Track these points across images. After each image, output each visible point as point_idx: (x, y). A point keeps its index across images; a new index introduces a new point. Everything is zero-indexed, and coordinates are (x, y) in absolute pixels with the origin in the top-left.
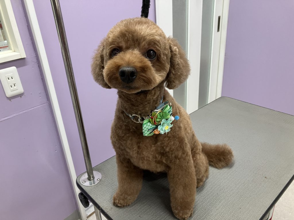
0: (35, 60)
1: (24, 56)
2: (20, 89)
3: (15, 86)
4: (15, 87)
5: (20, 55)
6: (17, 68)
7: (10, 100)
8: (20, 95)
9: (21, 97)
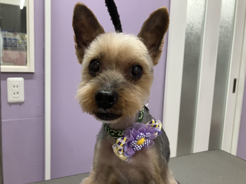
1: (32, 70)
2: (21, 98)
3: (17, 93)
4: (18, 95)
6: (25, 79)
7: (10, 105)
8: (20, 104)
9: (20, 105)
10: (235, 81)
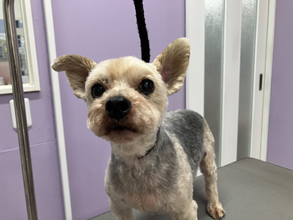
0: (49, 95)
1: (38, 88)
5: (35, 87)
6: (30, 99)
10: (261, 76)
